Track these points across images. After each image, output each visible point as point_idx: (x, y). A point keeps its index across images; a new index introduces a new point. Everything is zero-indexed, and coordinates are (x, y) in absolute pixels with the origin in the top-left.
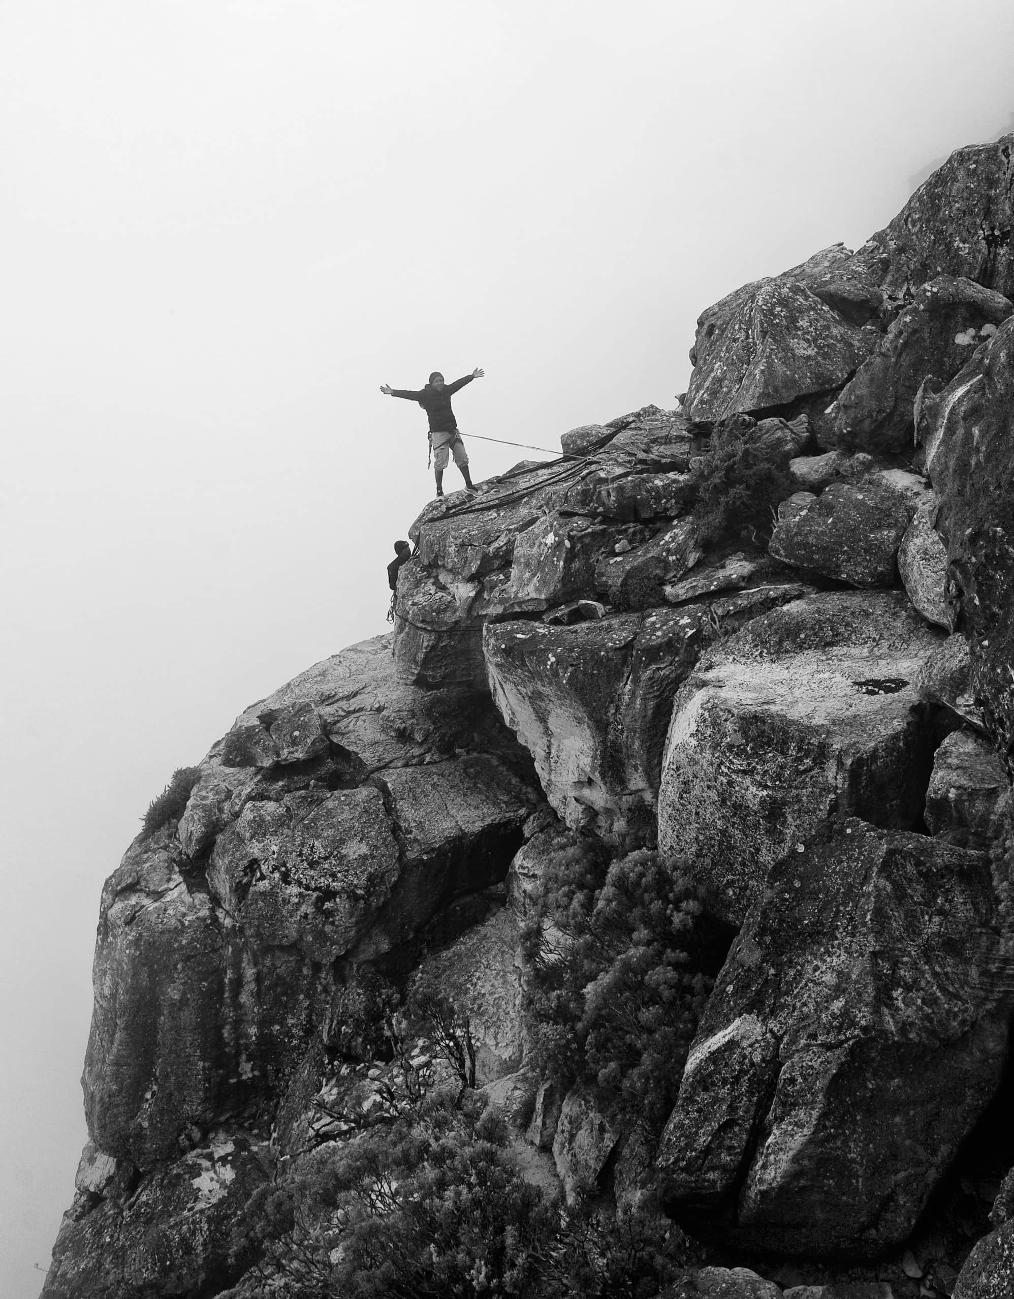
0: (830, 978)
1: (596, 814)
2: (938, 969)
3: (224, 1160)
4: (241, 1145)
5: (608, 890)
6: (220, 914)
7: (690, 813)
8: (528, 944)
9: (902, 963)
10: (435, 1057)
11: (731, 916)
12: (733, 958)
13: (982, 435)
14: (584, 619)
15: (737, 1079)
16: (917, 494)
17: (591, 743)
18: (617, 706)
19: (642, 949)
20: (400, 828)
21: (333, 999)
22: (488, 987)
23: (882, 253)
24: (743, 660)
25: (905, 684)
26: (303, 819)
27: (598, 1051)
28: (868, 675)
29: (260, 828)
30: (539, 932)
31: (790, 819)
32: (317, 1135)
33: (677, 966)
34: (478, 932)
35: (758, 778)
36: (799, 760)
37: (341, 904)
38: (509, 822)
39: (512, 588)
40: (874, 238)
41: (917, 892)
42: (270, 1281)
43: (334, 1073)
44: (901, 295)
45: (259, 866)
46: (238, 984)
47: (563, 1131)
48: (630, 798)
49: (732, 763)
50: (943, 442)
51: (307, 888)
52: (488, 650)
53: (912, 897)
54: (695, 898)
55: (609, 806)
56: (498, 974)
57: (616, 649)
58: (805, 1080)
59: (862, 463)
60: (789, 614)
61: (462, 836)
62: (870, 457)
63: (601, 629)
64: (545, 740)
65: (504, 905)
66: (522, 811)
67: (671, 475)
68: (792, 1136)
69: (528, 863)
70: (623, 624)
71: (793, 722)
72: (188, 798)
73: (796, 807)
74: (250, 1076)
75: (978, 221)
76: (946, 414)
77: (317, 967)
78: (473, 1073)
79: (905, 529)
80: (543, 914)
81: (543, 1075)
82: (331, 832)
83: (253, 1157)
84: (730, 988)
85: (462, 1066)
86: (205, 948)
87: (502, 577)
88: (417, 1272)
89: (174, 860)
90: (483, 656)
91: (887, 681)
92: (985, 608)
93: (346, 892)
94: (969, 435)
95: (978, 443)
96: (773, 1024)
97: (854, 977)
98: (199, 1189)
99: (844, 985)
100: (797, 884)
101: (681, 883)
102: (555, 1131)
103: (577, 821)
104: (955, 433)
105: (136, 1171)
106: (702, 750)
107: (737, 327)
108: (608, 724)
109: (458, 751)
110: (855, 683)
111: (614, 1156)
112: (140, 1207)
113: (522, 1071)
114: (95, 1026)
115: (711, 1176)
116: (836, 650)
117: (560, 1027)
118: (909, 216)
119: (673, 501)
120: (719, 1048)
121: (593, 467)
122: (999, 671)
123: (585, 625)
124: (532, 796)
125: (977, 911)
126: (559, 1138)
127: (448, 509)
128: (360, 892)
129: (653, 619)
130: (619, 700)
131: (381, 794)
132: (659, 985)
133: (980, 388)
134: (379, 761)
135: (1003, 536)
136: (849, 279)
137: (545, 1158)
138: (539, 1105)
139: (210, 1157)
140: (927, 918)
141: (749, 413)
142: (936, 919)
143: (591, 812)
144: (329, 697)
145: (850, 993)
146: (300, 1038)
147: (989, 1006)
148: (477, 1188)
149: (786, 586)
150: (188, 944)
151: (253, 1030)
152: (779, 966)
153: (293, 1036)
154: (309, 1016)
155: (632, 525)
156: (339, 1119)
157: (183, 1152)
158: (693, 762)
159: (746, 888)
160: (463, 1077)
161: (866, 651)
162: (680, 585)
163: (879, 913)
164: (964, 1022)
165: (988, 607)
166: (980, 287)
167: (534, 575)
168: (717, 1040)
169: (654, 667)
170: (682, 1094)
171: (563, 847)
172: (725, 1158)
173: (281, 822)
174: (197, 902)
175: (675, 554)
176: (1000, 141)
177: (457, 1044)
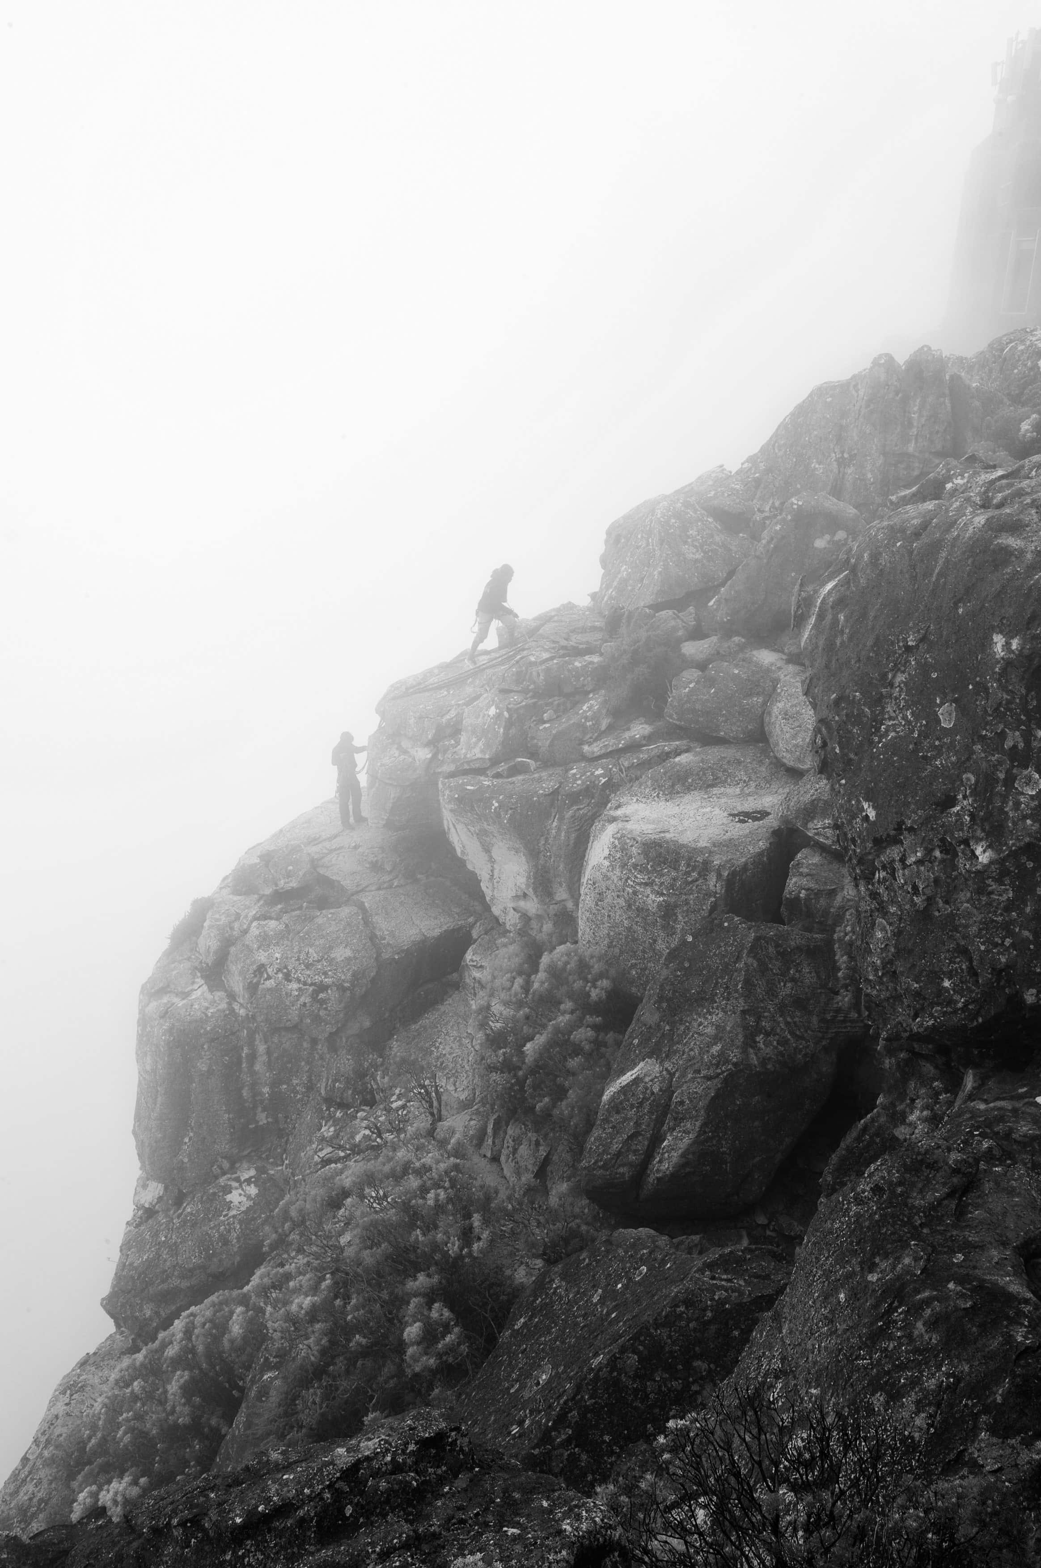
0: (710, 1030)
1: (530, 919)
2: (789, 1019)
3: (248, 1181)
4: (261, 1170)
5: (541, 975)
6: (236, 1006)
7: (603, 916)
8: (480, 1017)
9: (764, 1017)
10: (409, 1101)
11: (634, 990)
12: (638, 1020)
13: (847, 620)
14: (520, 773)
15: (641, 1104)
16: (780, 668)
17: (525, 867)
18: (547, 838)
19: (567, 1017)
20: (376, 936)
21: (328, 1064)
22: (448, 1049)
23: (755, 473)
24: (644, 800)
25: (768, 814)
26: (299, 933)
27: (535, 1090)
28: (740, 809)
29: (265, 941)
30: (488, 1007)
31: (680, 918)
32: (322, 1161)
33: (595, 1027)
34: (438, 1010)
35: (656, 888)
36: (688, 873)
37: (332, 994)
38: (460, 928)
39: (462, 750)
40: (747, 461)
41: (775, 966)
42: (295, 1261)
43: (331, 1117)
44: (767, 509)
45: (266, 970)
46: (252, 1057)
47: (508, 1147)
48: (556, 907)
49: (636, 877)
50: (815, 626)
51: (305, 984)
52: (444, 800)
53: (772, 970)
54: (607, 978)
55: (539, 913)
56: (455, 1039)
57: (546, 795)
58: (691, 1101)
59: (738, 645)
60: (680, 764)
61: (425, 940)
62: (743, 640)
63: (533, 780)
64: (489, 866)
65: (458, 989)
66: (471, 920)
67: (587, 658)
68: (681, 1140)
69: (477, 958)
70: (551, 775)
71: (683, 846)
72: (205, 921)
73: (685, 909)
74: (265, 1122)
75: (832, 447)
76: (818, 604)
77: (314, 1041)
78: (440, 1111)
79: (770, 696)
80: (492, 995)
81: (493, 1109)
82: (322, 941)
83: (271, 1178)
84: (636, 1041)
85: (431, 1106)
86: (226, 1032)
87: (453, 742)
88: (405, 1247)
89: (196, 968)
90: (439, 804)
91: (754, 812)
92: (844, 755)
93: (336, 985)
94: (835, 621)
95: (842, 627)
96: (667, 1065)
97: (728, 1028)
98: (231, 1202)
99: (721, 1035)
100: (687, 965)
101: (597, 967)
102: (502, 1147)
103: (515, 925)
104: (824, 619)
105: (180, 1191)
106: (613, 869)
107: (639, 536)
108: (539, 853)
109: (419, 876)
110: (730, 815)
111: (546, 1161)
112: (186, 1216)
113: (476, 1107)
114: (140, 1093)
115: (621, 1170)
116: (715, 791)
117: (505, 1075)
118: (776, 442)
119: (589, 679)
120: (628, 1083)
121: (525, 653)
122: (853, 802)
123: (520, 777)
124: (479, 908)
125: (819, 977)
126: (505, 1152)
127: (407, 689)
128: (347, 985)
129: (574, 771)
130: (548, 834)
131: (360, 911)
132: (581, 1042)
133: (847, 582)
134: (357, 886)
135: (860, 699)
136: (729, 495)
137: (495, 1166)
138: (490, 1130)
139: (237, 1180)
140: (782, 984)
141: (650, 607)
142: (789, 985)
143: (526, 918)
144: (315, 839)
145: (725, 1040)
146: (303, 1093)
147: (824, 1043)
148: (450, 1190)
149: (677, 743)
150: (211, 1030)
151: (266, 1090)
152: (673, 1024)
153: (297, 1092)
154: (310, 1077)
155: (556, 698)
156: (338, 1149)
157: (216, 1177)
158: (606, 878)
159: (646, 969)
160: (432, 1114)
161: (738, 791)
162: (595, 744)
163: (747, 982)
164: (806, 1055)
165: (846, 755)
166: (835, 500)
167: (479, 740)
168: (627, 1078)
169: (575, 808)
170: (600, 1116)
171: (505, 945)
172: (632, 1157)
173: (282, 936)
174: (217, 998)
175: (592, 720)
176: (851, 379)
177: (426, 1091)
